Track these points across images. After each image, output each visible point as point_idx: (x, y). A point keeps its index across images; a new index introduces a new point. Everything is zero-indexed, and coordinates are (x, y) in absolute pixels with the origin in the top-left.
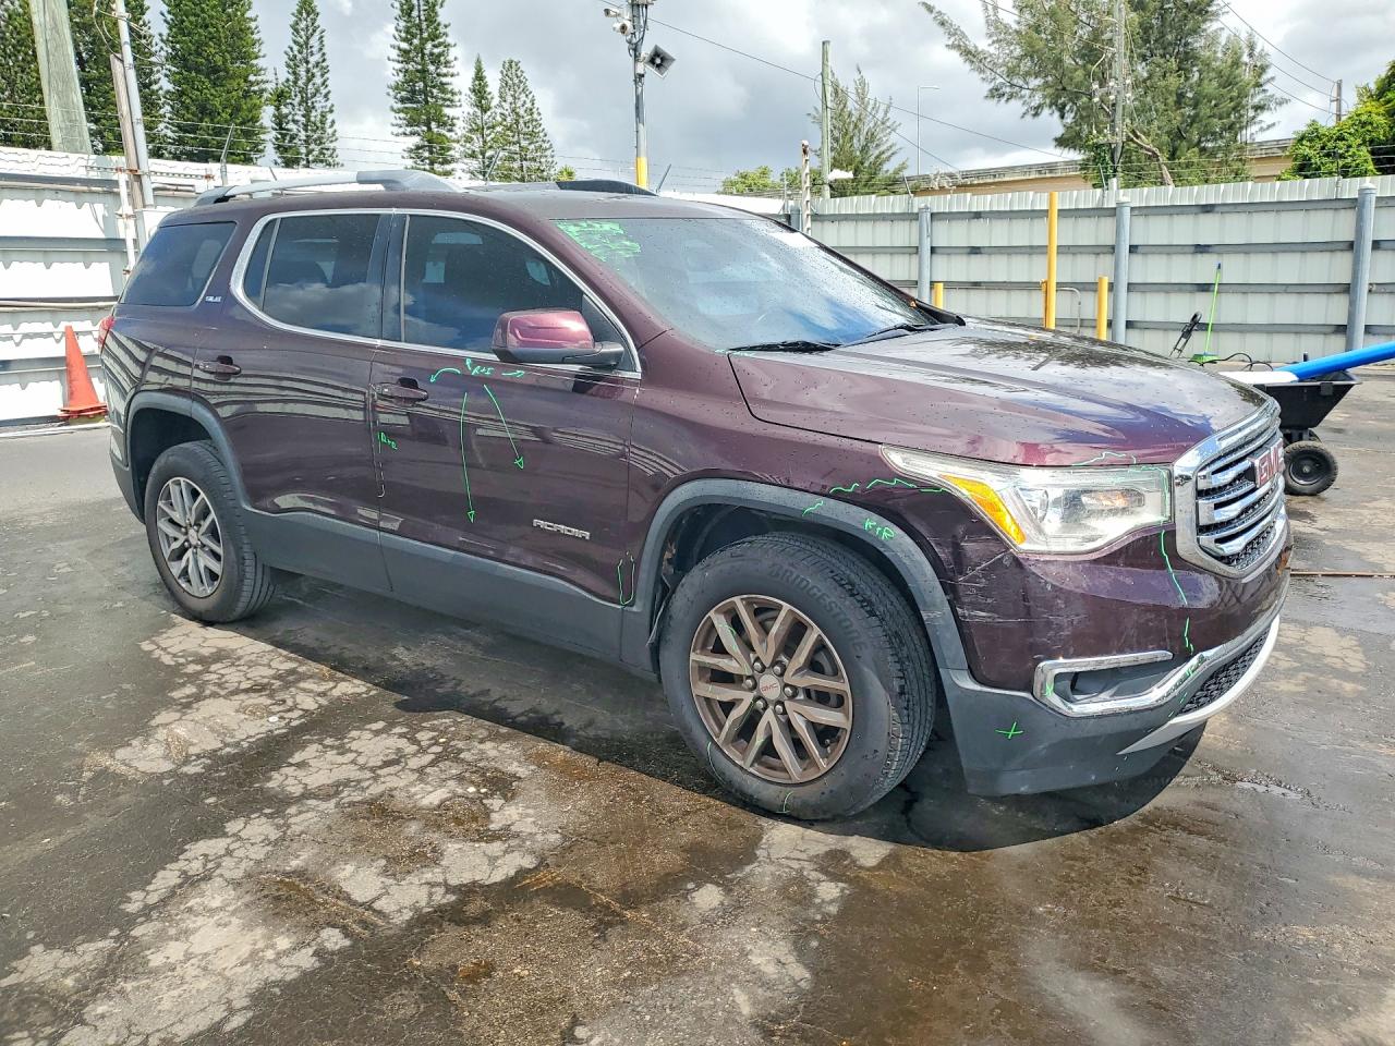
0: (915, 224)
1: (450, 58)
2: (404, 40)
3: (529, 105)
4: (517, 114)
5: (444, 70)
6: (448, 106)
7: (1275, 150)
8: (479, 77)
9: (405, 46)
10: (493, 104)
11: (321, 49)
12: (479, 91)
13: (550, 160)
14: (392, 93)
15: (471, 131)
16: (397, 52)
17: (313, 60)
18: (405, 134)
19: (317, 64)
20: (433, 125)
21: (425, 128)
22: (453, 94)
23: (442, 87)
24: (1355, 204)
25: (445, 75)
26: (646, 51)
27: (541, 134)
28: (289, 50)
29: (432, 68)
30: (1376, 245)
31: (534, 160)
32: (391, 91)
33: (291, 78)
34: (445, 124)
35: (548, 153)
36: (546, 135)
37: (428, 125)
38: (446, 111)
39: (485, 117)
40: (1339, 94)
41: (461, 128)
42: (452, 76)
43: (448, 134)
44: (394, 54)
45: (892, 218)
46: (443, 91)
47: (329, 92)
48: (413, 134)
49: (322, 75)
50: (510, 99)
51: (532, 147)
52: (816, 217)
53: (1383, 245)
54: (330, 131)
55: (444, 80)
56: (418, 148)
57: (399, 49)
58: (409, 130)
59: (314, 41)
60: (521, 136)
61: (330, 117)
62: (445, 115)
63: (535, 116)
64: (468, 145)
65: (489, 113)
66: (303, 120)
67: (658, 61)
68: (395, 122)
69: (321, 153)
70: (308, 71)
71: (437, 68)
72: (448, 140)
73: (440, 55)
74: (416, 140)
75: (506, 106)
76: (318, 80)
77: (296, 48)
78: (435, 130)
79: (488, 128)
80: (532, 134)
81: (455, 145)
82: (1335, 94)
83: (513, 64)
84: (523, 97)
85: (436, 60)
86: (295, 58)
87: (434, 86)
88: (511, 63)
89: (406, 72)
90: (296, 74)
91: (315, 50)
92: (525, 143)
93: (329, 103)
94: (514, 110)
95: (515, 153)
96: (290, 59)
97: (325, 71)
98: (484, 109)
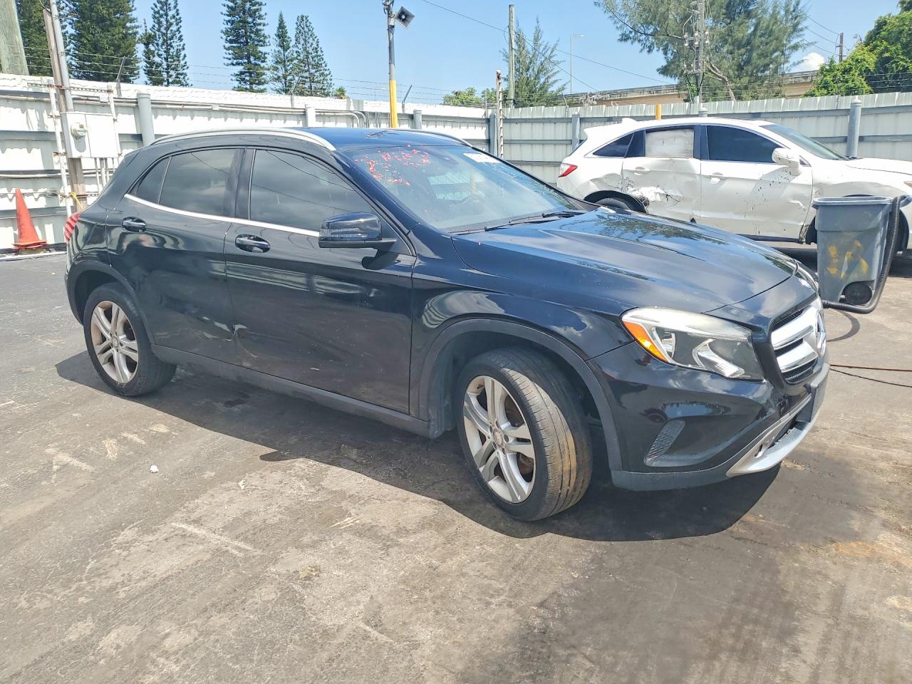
0: (570, 126)
1: (262, 13)
3: (315, 45)
4: (308, 52)
5: (259, 21)
6: (262, 46)
7: (801, 79)
8: (282, 26)
9: (231, 4)
10: (291, 45)
12: (282, 34)
13: (329, 82)
14: (224, 37)
15: (277, 63)
16: (226, 8)
17: (171, 13)
18: (233, 64)
19: (174, 17)
20: (252, 59)
21: (246, 61)
22: (265, 37)
23: (258, 33)
24: (849, 112)
25: (260, 24)
26: (396, 10)
27: (323, 65)
28: (154, 7)
29: (250, 20)
30: (861, 139)
31: (318, 82)
32: (222, 35)
33: (157, 26)
34: (259, 58)
35: (329, 77)
36: (326, 66)
37: (248, 58)
38: (260, 49)
39: (286, 54)
40: (841, 42)
41: (270, 61)
42: (264, 25)
43: (262, 65)
44: (225, 10)
45: (554, 121)
46: (258, 35)
47: (181, 36)
48: (238, 64)
49: (177, 24)
50: (302, 42)
51: (317, 74)
52: (506, 121)
53: (866, 139)
54: (182, 62)
55: (259, 27)
56: (242, 73)
57: (228, 7)
58: (235, 61)
59: (171, 1)
60: (310, 66)
61: (183, 53)
62: (260, 52)
63: (319, 53)
64: (275, 72)
65: (288, 51)
66: (164, 55)
67: (403, 17)
68: (226, 56)
69: (177, 77)
70: (167, 21)
71: (254, 20)
72: (263, 68)
73: (256, 11)
74: (240, 68)
75: (300, 46)
76: (174, 28)
77: (159, 5)
78: (253, 62)
79: (288, 61)
80: (317, 66)
81: (266, 72)
82: (839, 43)
83: (304, 18)
84: (311, 40)
85: (253, 14)
86: (158, 12)
87: (252, 32)
88: (302, 17)
89: (233, 22)
90: (159, 23)
91: (172, 6)
92: (313, 71)
93: (182, 43)
94: (305, 49)
95: (306, 78)
96: (155, 12)
97: (179, 21)
98: (285, 48)
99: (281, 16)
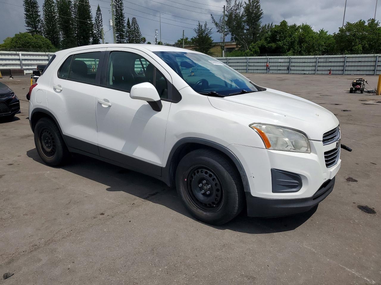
1: (124, 20)
2: (116, 16)
3: (137, 26)
4: (135, 28)
8: (128, 21)
9: (116, 17)
10: (131, 27)
11: (101, 18)
12: (128, 24)
19: (100, 20)
22: (125, 26)
23: (123, 25)
25: (123, 23)
29: (121, 21)
31: (138, 37)
35: (141, 36)
36: (140, 33)
37: (120, 32)
38: (124, 29)
42: (125, 23)
43: (123, 34)
46: (123, 26)
47: (102, 25)
50: (134, 25)
51: (138, 35)
56: (118, 36)
57: (115, 18)
58: (116, 33)
59: (100, 16)
61: (102, 30)
63: (139, 29)
64: (126, 35)
66: (97, 31)
73: (123, 19)
74: (118, 34)
75: (133, 27)
76: (100, 23)
77: (97, 17)
79: (130, 31)
80: (138, 33)
84: (136, 25)
86: (97, 19)
87: (121, 25)
88: (134, 18)
89: (116, 22)
90: (97, 22)
91: (100, 18)
92: (136, 34)
93: (102, 27)
94: (134, 27)
95: (134, 36)
96: (96, 19)
97: (102, 21)
98: (129, 28)
99: (128, 19)
